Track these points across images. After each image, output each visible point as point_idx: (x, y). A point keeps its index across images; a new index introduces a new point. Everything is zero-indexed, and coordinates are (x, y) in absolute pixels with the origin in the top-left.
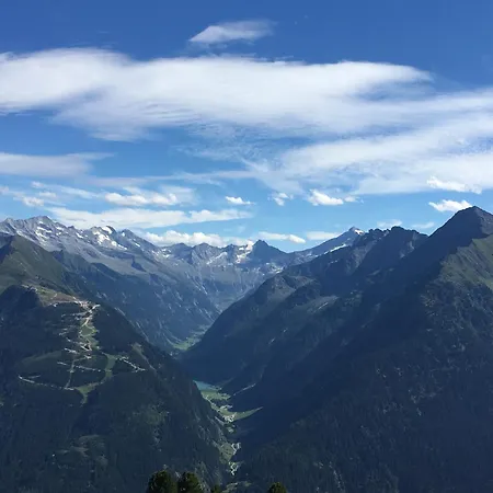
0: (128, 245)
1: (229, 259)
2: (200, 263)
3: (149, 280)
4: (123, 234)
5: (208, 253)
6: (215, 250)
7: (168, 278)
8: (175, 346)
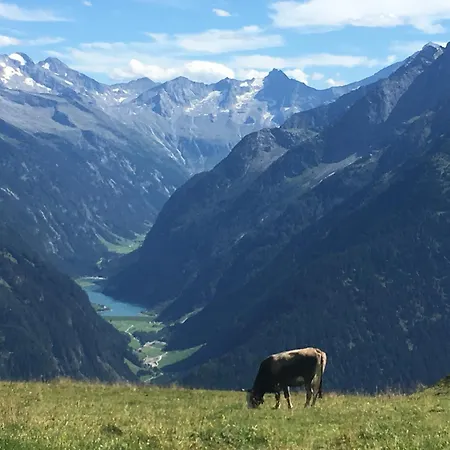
0: (52, 83)
1: (223, 103)
2: (174, 111)
3: (79, 142)
4: (47, 66)
5: (188, 92)
6: (200, 88)
7: (113, 137)
8: (111, 248)
